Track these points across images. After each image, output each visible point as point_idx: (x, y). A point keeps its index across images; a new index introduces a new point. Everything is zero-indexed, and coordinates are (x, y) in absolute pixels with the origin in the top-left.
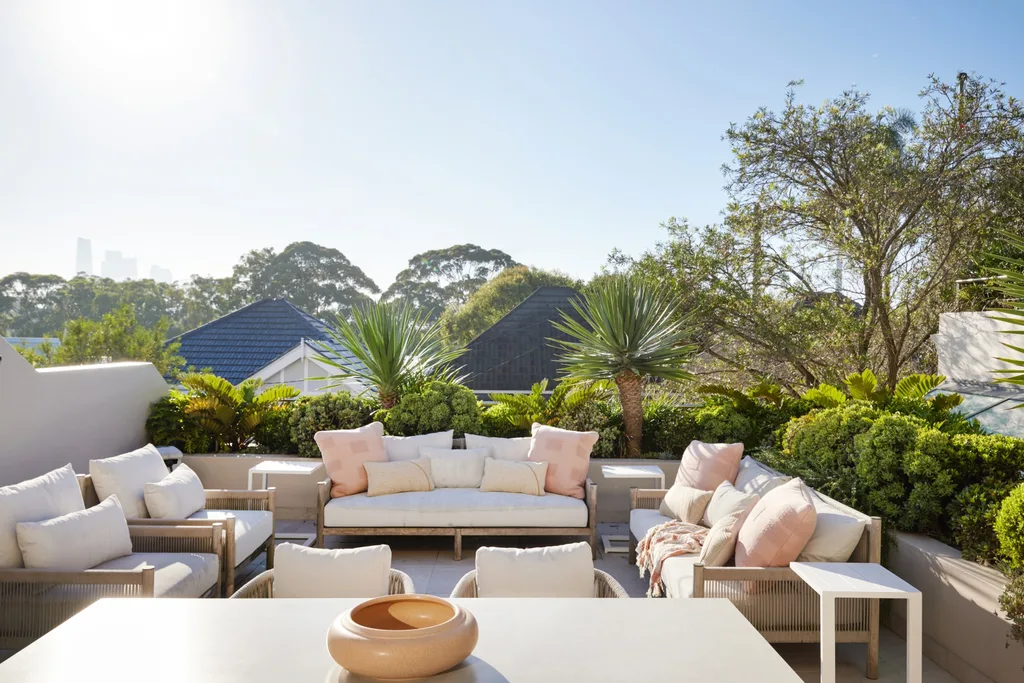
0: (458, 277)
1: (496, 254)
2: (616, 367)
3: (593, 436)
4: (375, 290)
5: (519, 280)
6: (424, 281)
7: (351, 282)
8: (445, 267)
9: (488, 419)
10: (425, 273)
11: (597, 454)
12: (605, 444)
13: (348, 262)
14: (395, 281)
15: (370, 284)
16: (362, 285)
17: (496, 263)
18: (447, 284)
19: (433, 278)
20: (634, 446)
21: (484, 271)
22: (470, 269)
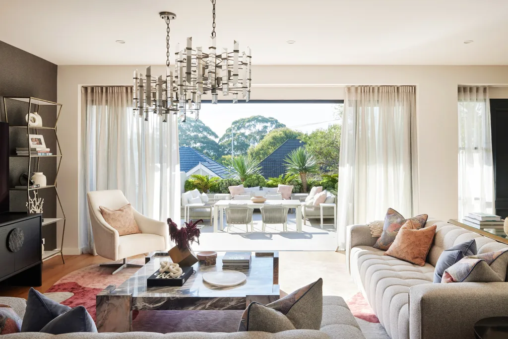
0: (253, 130)
1: (271, 120)
2: (300, 170)
3: (292, 187)
4: (216, 137)
5: (280, 134)
6: (238, 132)
7: (205, 133)
8: (248, 126)
9: (268, 184)
10: (239, 128)
11: (293, 192)
12: (297, 189)
13: (204, 124)
14: (225, 133)
15: (213, 134)
16: (210, 135)
17: (271, 123)
18: (249, 133)
19: (242, 131)
20: (305, 190)
21: (266, 127)
22: (260, 127)
